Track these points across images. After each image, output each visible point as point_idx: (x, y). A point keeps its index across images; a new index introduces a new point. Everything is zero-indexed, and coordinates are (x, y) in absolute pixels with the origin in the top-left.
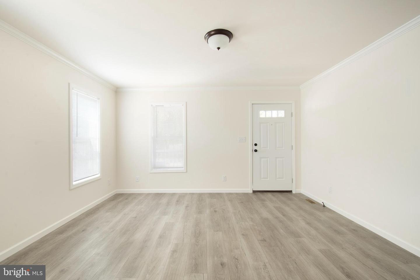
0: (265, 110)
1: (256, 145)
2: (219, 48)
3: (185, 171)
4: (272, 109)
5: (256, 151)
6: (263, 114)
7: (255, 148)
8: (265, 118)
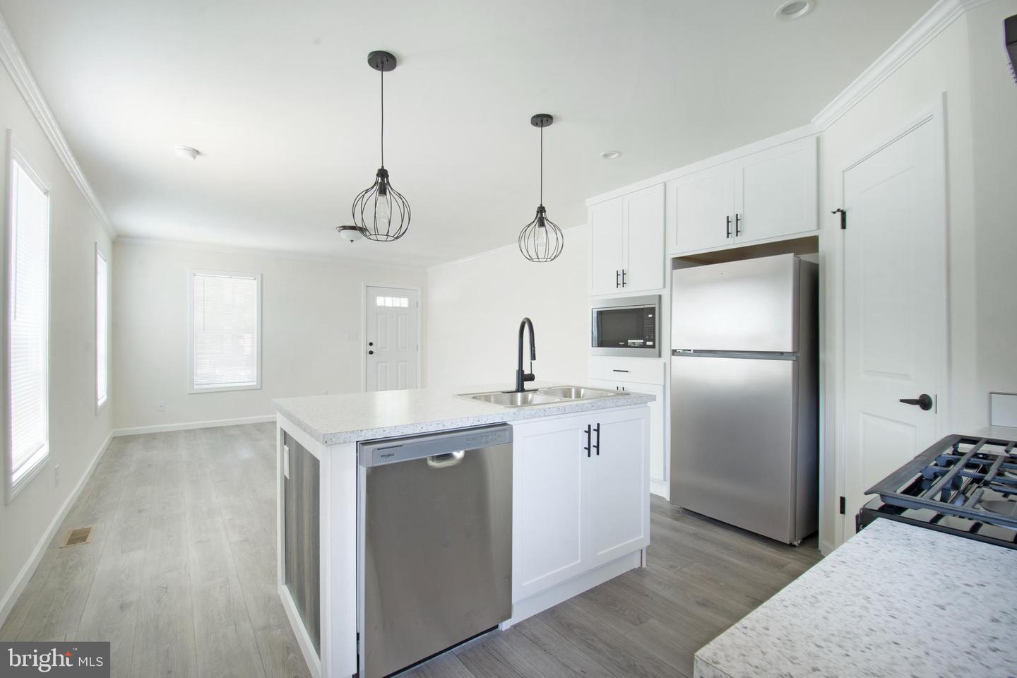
0: (385, 295)
1: (371, 344)
2: (352, 241)
3: (259, 387)
4: (393, 295)
5: (371, 353)
6: (380, 301)
7: (371, 348)
8: (385, 307)
